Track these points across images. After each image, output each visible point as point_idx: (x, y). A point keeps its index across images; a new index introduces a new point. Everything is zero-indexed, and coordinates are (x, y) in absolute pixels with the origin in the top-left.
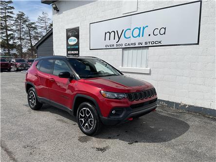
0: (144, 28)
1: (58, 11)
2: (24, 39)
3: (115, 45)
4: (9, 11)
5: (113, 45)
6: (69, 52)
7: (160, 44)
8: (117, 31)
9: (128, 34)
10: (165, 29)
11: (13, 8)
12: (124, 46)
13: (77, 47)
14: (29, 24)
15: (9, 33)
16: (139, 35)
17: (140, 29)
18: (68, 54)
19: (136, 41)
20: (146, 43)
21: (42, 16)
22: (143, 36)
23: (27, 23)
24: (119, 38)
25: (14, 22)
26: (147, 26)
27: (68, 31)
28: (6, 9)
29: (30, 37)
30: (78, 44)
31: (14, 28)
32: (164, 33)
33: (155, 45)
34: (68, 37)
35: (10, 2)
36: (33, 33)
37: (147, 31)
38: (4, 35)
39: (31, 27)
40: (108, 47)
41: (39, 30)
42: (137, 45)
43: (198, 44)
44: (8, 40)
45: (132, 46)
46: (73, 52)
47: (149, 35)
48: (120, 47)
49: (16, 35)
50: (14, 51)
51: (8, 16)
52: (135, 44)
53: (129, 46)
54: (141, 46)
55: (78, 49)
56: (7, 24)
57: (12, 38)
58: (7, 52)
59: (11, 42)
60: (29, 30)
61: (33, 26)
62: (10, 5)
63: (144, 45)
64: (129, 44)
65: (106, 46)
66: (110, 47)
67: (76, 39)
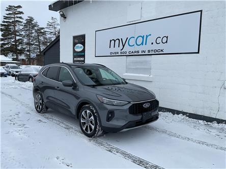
0: (147, 36)
1: (65, 18)
2: (32, 45)
3: (119, 53)
4: (19, 15)
5: (118, 53)
6: (75, 59)
7: (162, 53)
8: (122, 39)
9: (132, 42)
10: (167, 37)
11: (22, 13)
12: (128, 54)
13: (83, 54)
14: (38, 30)
15: (18, 38)
16: (142, 44)
17: (143, 37)
18: (74, 61)
19: (140, 49)
20: (149, 51)
21: (51, 21)
22: (146, 44)
23: (36, 28)
24: (124, 46)
25: (23, 27)
26: (150, 35)
27: (75, 38)
28: (15, 14)
29: (39, 42)
30: (84, 51)
31: (23, 33)
32: (167, 42)
33: (157, 53)
34: (75, 44)
35: (19, 7)
36: (41, 38)
37: (150, 40)
38: (13, 40)
39: (40, 32)
40: (112, 55)
41: (48, 36)
42: (140, 53)
43: (198, 53)
44: (16, 45)
45: (135, 54)
46: (79, 59)
47: (152, 44)
48: (125, 54)
49: (25, 40)
50: (22, 57)
51: (17, 21)
52: (138, 52)
53: (132, 54)
54: (144, 53)
55: (84, 56)
56: (16, 29)
57: (20, 43)
58: (15, 57)
59: (19, 48)
60: (38, 36)
61: (42, 31)
62: (19, 10)
63: (147, 53)
64: (133, 52)
65: (111, 53)
66: (114, 55)
67: (82, 45)
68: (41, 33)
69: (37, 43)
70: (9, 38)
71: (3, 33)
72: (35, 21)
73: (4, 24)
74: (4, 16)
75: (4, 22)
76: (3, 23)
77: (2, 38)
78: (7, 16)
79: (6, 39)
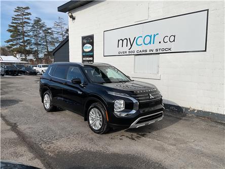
0: (154, 36)
1: (74, 19)
2: (40, 45)
3: (128, 52)
4: (27, 17)
5: (126, 52)
6: (84, 59)
7: (170, 51)
8: (130, 39)
9: (140, 41)
10: (174, 36)
11: (30, 14)
12: (136, 53)
13: (92, 54)
14: (46, 30)
16: (150, 43)
17: (151, 37)
18: (83, 61)
19: (148, 48)
20: (157, 50)
21: (58, 21)
22: (153, 43)
23: (44, 29)
24: (131, 46)
25: (31, 28)
26: (158, 34)
28: (23, 15)
29: (47, 42)
30: (92, 51)
31: (31, 33)
32: (174, 41)
33: (165, 52)
34: (83, 44)
35: (27, 8)
36: (49, 38)
37: (158, 39)
38: (21, 41)
40: (121, 54)
41: (55, 36)
42: (148, 52)
43: (205, 51)
45: (143, 53)
46: (88, 59)
47: (160, 42)
48: (133, 54)
49: (33, 41)
50: (31, 57)
51: (25, 22)
52: (146, 51)
53: (140, 53)
54: (152, 52)
56: (24, 30)
57: (29, 44)
58: (24, 57)
59: (27, 48)
60: (46, 36)
61: (50, 31)
62: (27, 11)
63: (154, 52)
64: (141, 51)
65: (119, 53)
66: (122, 54)
67: (90, 45)
68: (48, 33)
69: (45, 43)
70: (18, 39)
71: (12, 34)
72: (42, 22)
73: (13, 25)
74: (13, 18)
75: (13, 23)
76: (11, 24)
77: (11, 38)
78: (15, 17)
79: (14, 40)
